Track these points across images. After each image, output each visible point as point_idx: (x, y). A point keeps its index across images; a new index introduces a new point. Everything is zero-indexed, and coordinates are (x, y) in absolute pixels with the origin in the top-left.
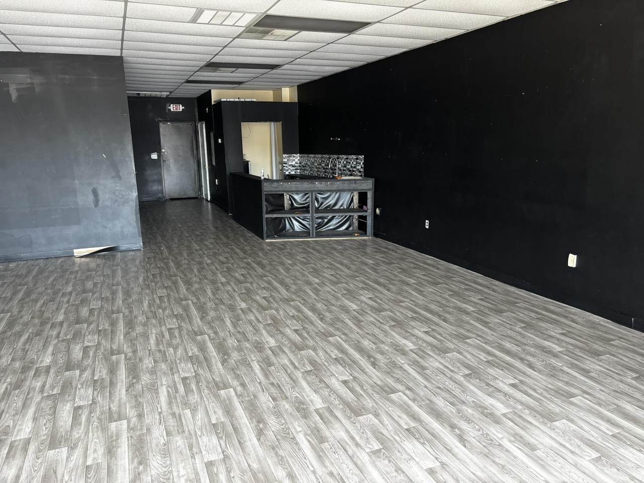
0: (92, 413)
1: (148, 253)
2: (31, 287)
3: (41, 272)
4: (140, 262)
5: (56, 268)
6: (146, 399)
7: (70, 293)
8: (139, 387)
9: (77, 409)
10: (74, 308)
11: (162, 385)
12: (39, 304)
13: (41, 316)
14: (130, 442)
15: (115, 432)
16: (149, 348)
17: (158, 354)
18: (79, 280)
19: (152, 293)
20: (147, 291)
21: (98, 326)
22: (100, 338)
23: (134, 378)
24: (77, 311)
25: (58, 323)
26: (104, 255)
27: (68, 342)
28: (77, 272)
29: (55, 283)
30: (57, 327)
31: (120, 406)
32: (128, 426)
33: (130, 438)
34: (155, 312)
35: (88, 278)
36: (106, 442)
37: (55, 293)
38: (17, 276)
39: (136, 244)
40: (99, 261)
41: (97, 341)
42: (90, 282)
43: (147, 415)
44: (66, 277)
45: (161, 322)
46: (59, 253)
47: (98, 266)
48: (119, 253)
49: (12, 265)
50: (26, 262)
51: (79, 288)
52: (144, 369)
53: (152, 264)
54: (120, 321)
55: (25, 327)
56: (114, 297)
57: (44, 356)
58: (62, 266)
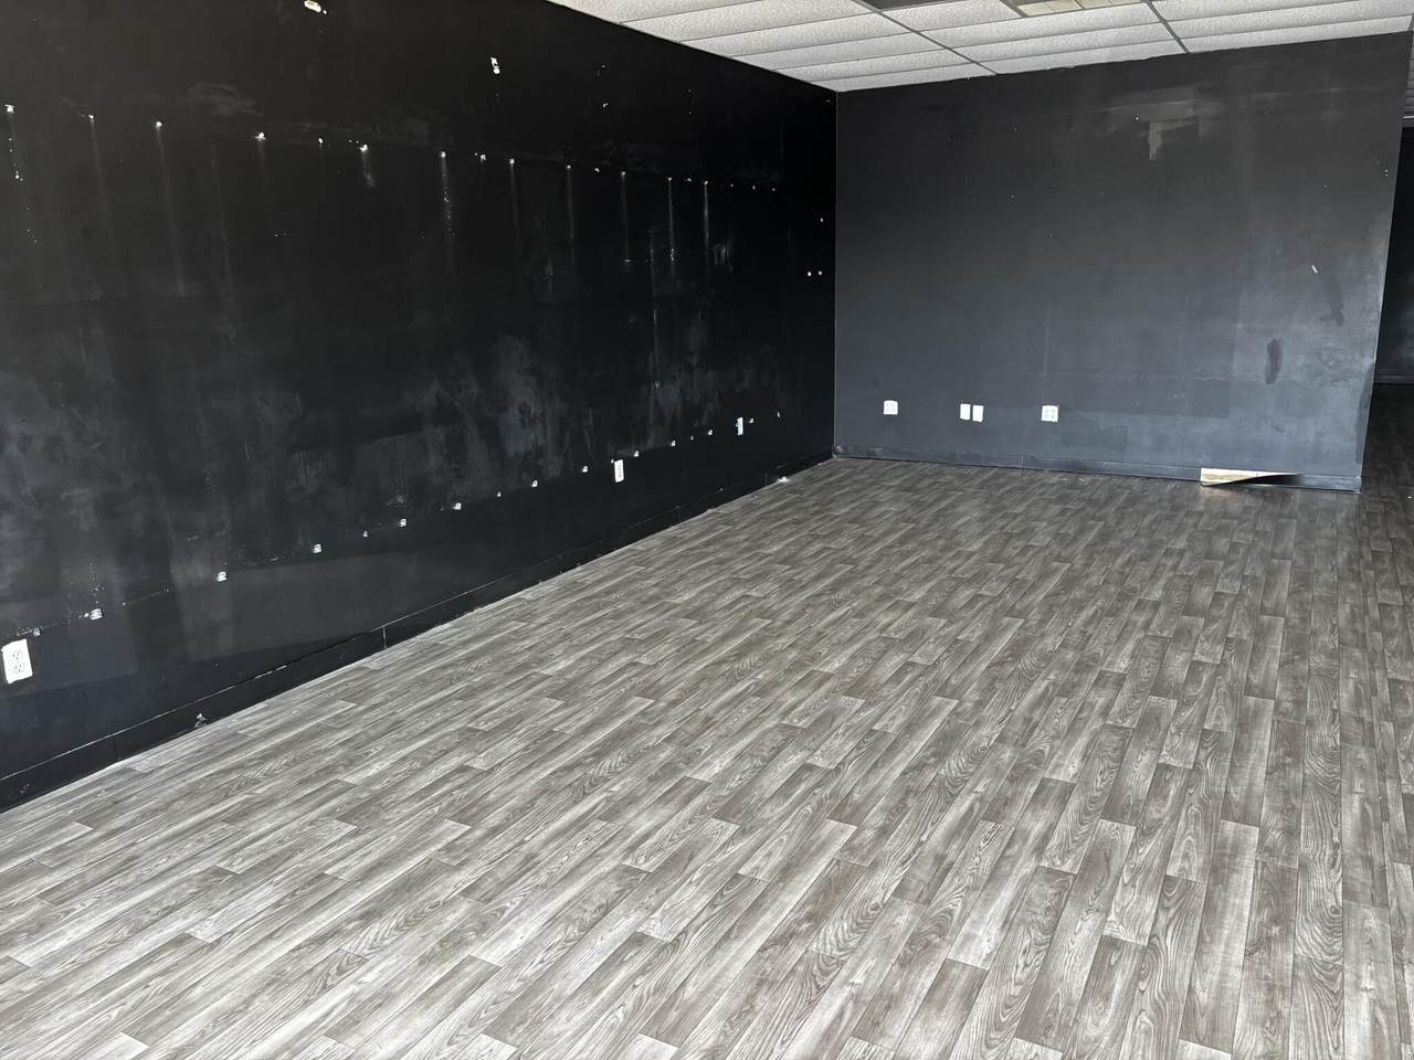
0: (1191, 787)
1: (1370, 502)
2: (1110, 527)
3: (1132, 501)
4: (1347, 519)
5: (1160, 500)
6: (1309, 806)
7: (1181, 553)
8: (1297, 777)
9: (1163, 769)
10: (1184, 582)
11: (1351, 791)
12: (1120, 561)
13: (1121, 582)
14: (1259, 871)
15: (1230, 841)
16: (1335, 707)
17: (1354, 724)
18: (1202, 531)
19: (1365, 592)
20: (1353, 586)
21: (1227, 629)
22: (1227, 654)
23: (1288, 754)
24: (1189, 590)
25: (1150, 604)
26: (1264, 491)
27: (1165, 643)
28: (1201, 514)
29: (1154, 527)
30: (1147, 609)
31: (1248, 796)
32: (1261, 842)
33: (1260, 864)
34: (1364, 635)
35: (1221, 530)
36: (1210, 850)
37: (1153, 547)
38: (1090, 501)
39: (1344, 476)
40: (1249, 501)
41: (1219, 657)
42: (1224, 541)
43: (1306, 837)
44: (1178, 520)
45: (1374, 660)
46: (1172, 470)
47: (1246, 509)
48: (1298, 492)
49: (1084, 480)
50: (1108, 478)
51: (1200, 548)
52: (1315, 745)
53: (1376, 528)
54: (1277, 631)
55: (1090, 595)
56: (1273, 581)
57: (1117, 656)
58: (1173, 498)
